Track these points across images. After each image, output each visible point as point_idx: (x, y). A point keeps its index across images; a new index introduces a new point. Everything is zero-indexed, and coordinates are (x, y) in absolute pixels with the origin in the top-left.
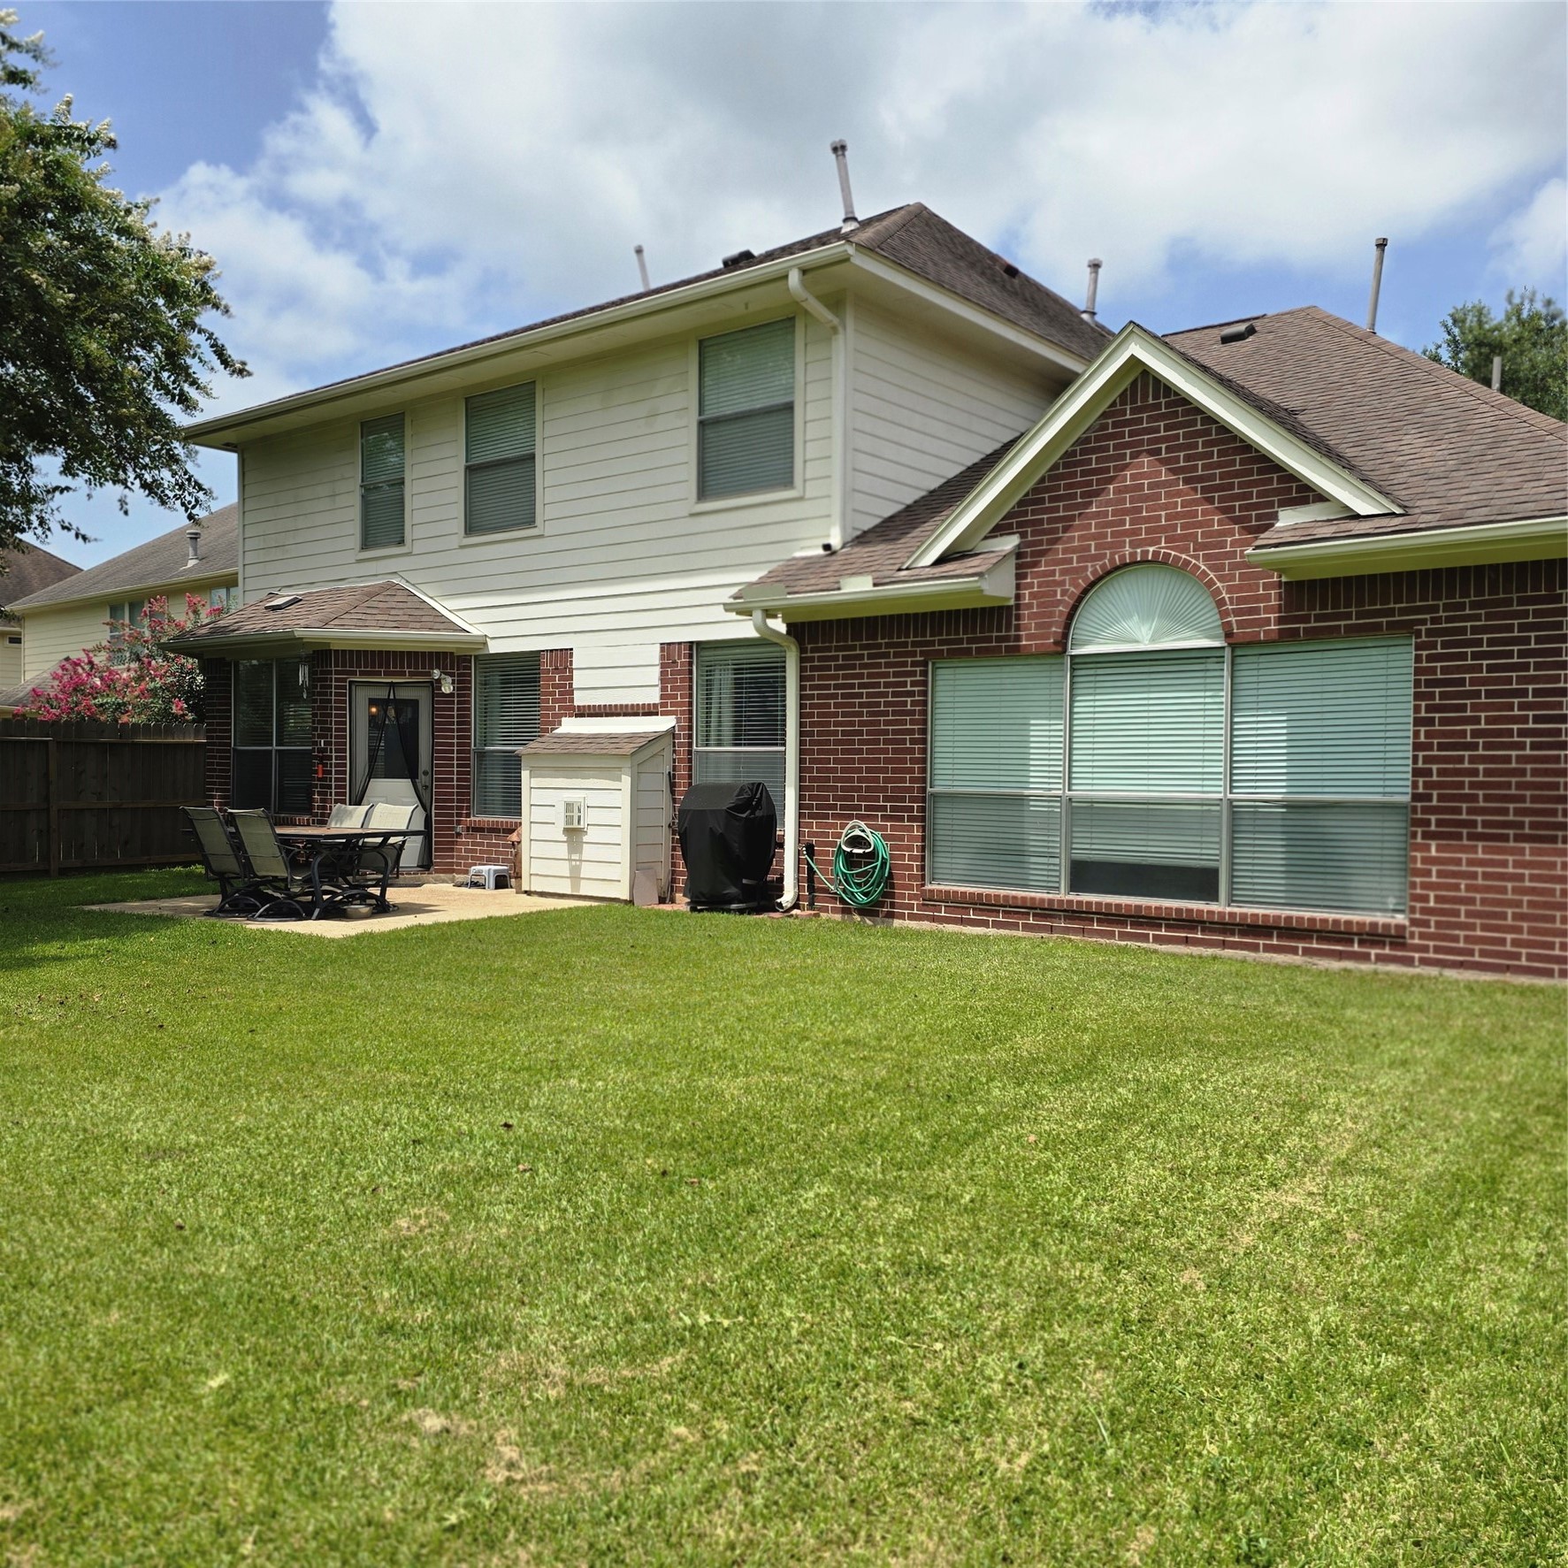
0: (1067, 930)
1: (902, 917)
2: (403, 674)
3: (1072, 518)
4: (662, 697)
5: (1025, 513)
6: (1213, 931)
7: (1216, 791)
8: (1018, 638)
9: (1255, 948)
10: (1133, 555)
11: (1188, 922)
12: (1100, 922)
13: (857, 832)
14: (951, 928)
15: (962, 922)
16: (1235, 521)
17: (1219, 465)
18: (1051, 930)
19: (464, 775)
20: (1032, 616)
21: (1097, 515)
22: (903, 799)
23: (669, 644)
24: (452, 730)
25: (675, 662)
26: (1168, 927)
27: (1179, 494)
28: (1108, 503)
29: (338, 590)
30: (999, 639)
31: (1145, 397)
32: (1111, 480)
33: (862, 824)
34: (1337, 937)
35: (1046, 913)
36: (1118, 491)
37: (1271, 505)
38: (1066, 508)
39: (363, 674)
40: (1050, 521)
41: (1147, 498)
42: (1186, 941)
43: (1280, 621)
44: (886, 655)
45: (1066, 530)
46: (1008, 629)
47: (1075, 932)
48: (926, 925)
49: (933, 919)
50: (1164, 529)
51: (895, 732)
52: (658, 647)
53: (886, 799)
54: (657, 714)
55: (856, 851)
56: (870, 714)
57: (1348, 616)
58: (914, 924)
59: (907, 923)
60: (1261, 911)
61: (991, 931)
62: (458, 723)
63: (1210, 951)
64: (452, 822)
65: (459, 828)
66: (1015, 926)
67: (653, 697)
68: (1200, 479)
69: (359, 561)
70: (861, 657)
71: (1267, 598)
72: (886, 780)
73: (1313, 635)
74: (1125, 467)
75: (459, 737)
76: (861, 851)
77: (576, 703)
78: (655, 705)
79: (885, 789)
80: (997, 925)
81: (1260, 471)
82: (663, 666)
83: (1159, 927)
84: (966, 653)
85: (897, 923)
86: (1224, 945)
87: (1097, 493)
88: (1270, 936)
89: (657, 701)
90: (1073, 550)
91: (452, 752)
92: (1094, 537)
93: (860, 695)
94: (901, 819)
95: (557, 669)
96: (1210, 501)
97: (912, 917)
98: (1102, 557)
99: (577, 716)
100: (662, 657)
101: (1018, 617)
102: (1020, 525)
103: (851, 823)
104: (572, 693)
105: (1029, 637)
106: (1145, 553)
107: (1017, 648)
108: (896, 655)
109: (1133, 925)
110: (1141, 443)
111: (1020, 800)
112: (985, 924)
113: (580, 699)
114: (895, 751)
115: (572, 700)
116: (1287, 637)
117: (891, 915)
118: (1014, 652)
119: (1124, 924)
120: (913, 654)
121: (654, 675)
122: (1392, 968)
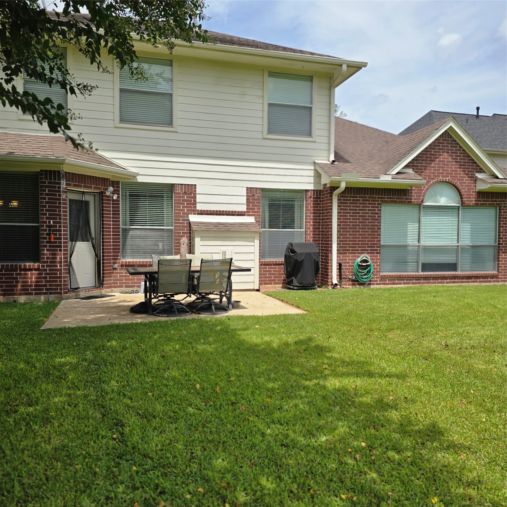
0: (424, 283)
1: (374, 284)
2: (91, 187)
3: (427, 167)
4: (247, 209)
5: (414, 163)
6: (460, 279)
7: (455, 243)
8: (411, 199)
9: (469, 282)
10: (443, 179)
11: (454, 277)
12: (433, 279)
13: (364, 258)
14: (390, 286)
15: (393, 284)
16: (466, 174)
17: (463, 159)
18: (420, 283)
19: (116, 240)
20: (415, 193)
21: (434, 167)
22: (374, 247)
23: (251, 188)
24: (110, 218)
25: (254, 195)
26: (450, 279)
27: (454, 165)
28: (436, 164)
29: (6, 134)
30: (406, 199)
31: (445, 137)
32: (437, 158)
33: (367, 255)
34: (485, 277)
35: (418, 278)
36: (439, 161)
37: (473, 172)
38: (425, 163)
39: (75, 186)
40: (421, 166)
41: (446, 165)
42: (454, 282)
43: (475, 201)
44: (369, 200)
45: (425, 169)
46: (408, 196)
47: (426, 283)
48: (382, 286)
49: (384, 284)
50: (450, 174)
51: (372, 225)
52: (245, 189)
53: (368, 247)
54: (244, 215)
55: (363, 264)
56: (363, 219)
57: (489, 201)
58: (378, 286)
59: (376, 286)
60: (466, 273)
61: (403, 286)
62: (113, 214)
63: (459, 284)
64: (110, 263)
65: (116, 266)
66: (409, 283)
67: (244, 208)
68: (459, 162)
69: (20, 120)
70: (359, 200)
71: (472, 195)
72: (368, 241)
73: (482, 205)
74: (440, 155)
75: (113, 221)
76: (365, 264)
77: (197, 209)
78: (244, 212)
79: (368, 244)
80: (404, 283)
81: (472, 163)
82: (247, 196)
83: (447, 279)
84: (395, 202)
85: (372, 286)
86: (462, 282)
87: (433, 161)
88: (472, 279)
89: (245, 210)
90: (427, 176)
91: (110, 228)
92: (432, 173)
93: (359, 213)
94: (374, 253)
95: (185, 193)
96: (461, 168)
97: (377, 284)
98: (434, 179)
99: (198, 214)
100: (247, 193)
101: (411, 193)
102: (413, 166)
103: (363, 255)
104: (195, 204)
105: (415, 199)
106: (446, 179)
107: (411, 202)
108: (372, 201)
109: (441, 279)
110: (444, 149)
111: (406, 246)
112: (400, 284)
113: (199, 207)
114: (371, 232)
115: (196, 207)
116: (477, 205)
117: (370, 284)
118: (410, 203)
119: (438, 279)
120: (378, 201)
121: (244, 200)
122: (496, 283)
